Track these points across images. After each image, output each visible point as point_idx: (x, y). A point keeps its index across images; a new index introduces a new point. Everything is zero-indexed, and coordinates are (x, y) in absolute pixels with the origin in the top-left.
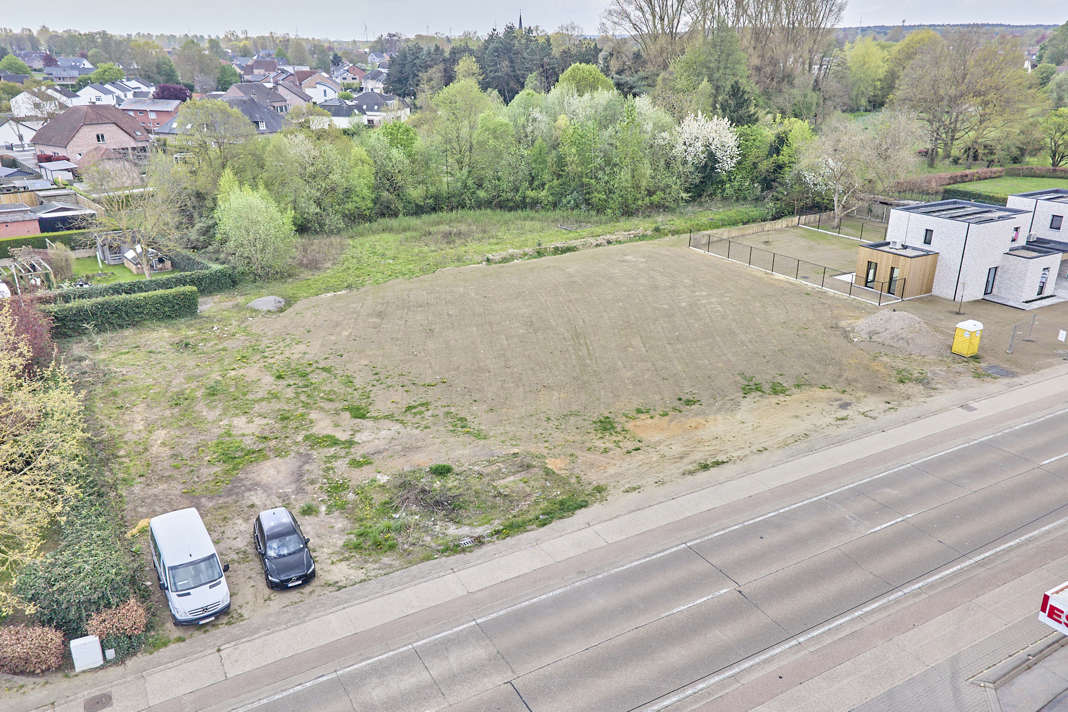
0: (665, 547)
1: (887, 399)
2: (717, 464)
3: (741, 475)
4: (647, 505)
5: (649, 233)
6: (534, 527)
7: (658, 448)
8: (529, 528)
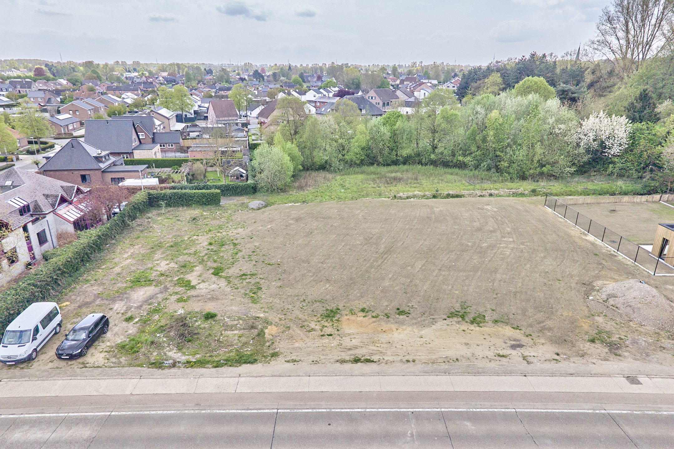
0: (264, 407)
1: (559, 351)
2: (368, 361)
3: (373, 374)
4: (287, 375)
5: (526, 192)
6: (210, 366)
7: (344, 338)
8: (207, 366)
